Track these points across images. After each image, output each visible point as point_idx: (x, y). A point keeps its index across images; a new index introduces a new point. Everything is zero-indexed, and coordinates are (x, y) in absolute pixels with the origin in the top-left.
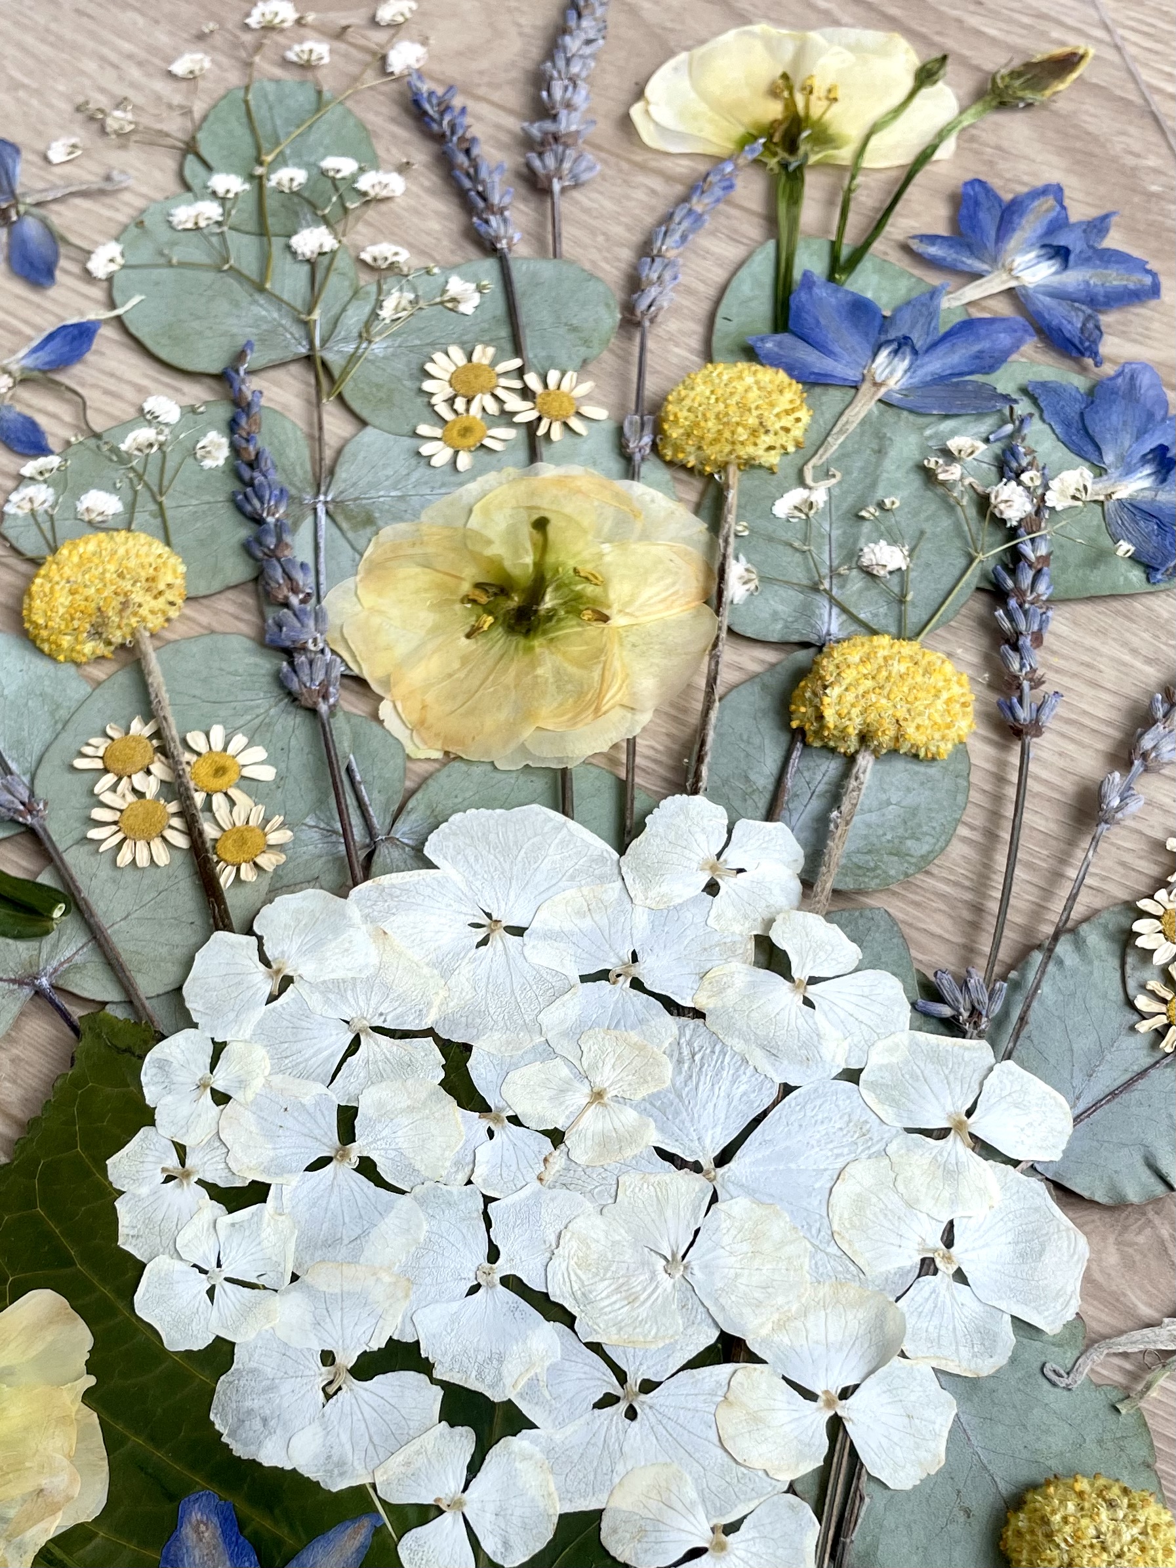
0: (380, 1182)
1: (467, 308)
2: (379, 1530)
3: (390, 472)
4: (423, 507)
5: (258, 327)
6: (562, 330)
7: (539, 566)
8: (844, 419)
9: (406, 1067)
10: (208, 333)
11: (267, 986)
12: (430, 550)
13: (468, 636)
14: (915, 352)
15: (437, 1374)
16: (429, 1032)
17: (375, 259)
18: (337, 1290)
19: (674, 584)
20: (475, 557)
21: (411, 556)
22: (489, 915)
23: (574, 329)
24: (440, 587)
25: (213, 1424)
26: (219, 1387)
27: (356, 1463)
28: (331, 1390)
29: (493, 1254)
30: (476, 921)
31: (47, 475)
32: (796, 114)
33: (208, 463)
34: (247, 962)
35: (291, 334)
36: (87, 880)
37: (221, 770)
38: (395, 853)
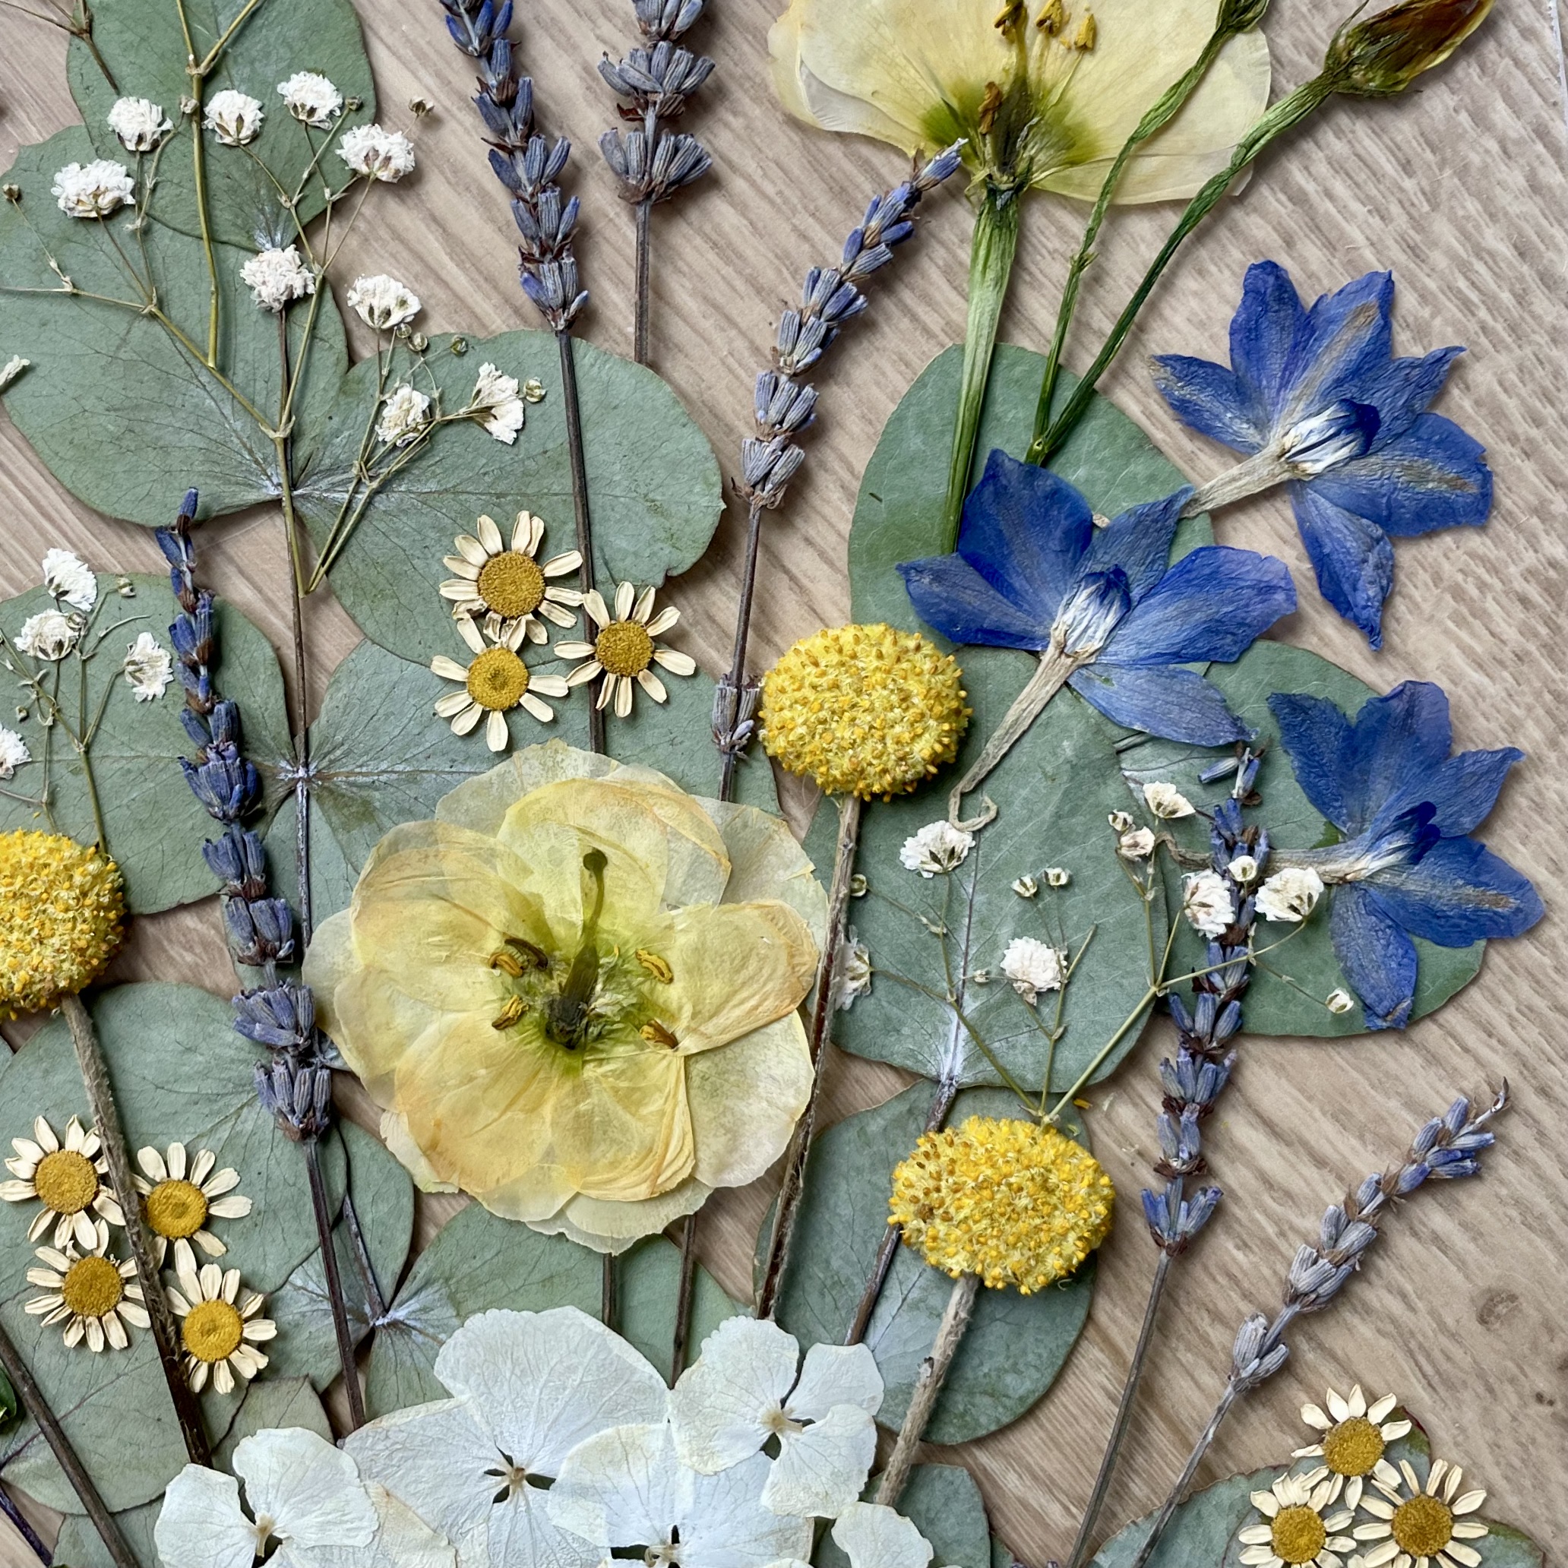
1: (504, 430)
4: (440, 792)
6: (640, 507)
7: (590, 928)
11: (252, 1547)
13: (497, 1026)
17: (371, 311)
21: (424, 878)
22: (509, 1460)
23: (657, 510)
30: (493, 1466)
33: (144, 690)
34: (224, 1509)
35: (251, 452)
36: (29, 1349)
37: (181, 1209)
38: (400, 1342)
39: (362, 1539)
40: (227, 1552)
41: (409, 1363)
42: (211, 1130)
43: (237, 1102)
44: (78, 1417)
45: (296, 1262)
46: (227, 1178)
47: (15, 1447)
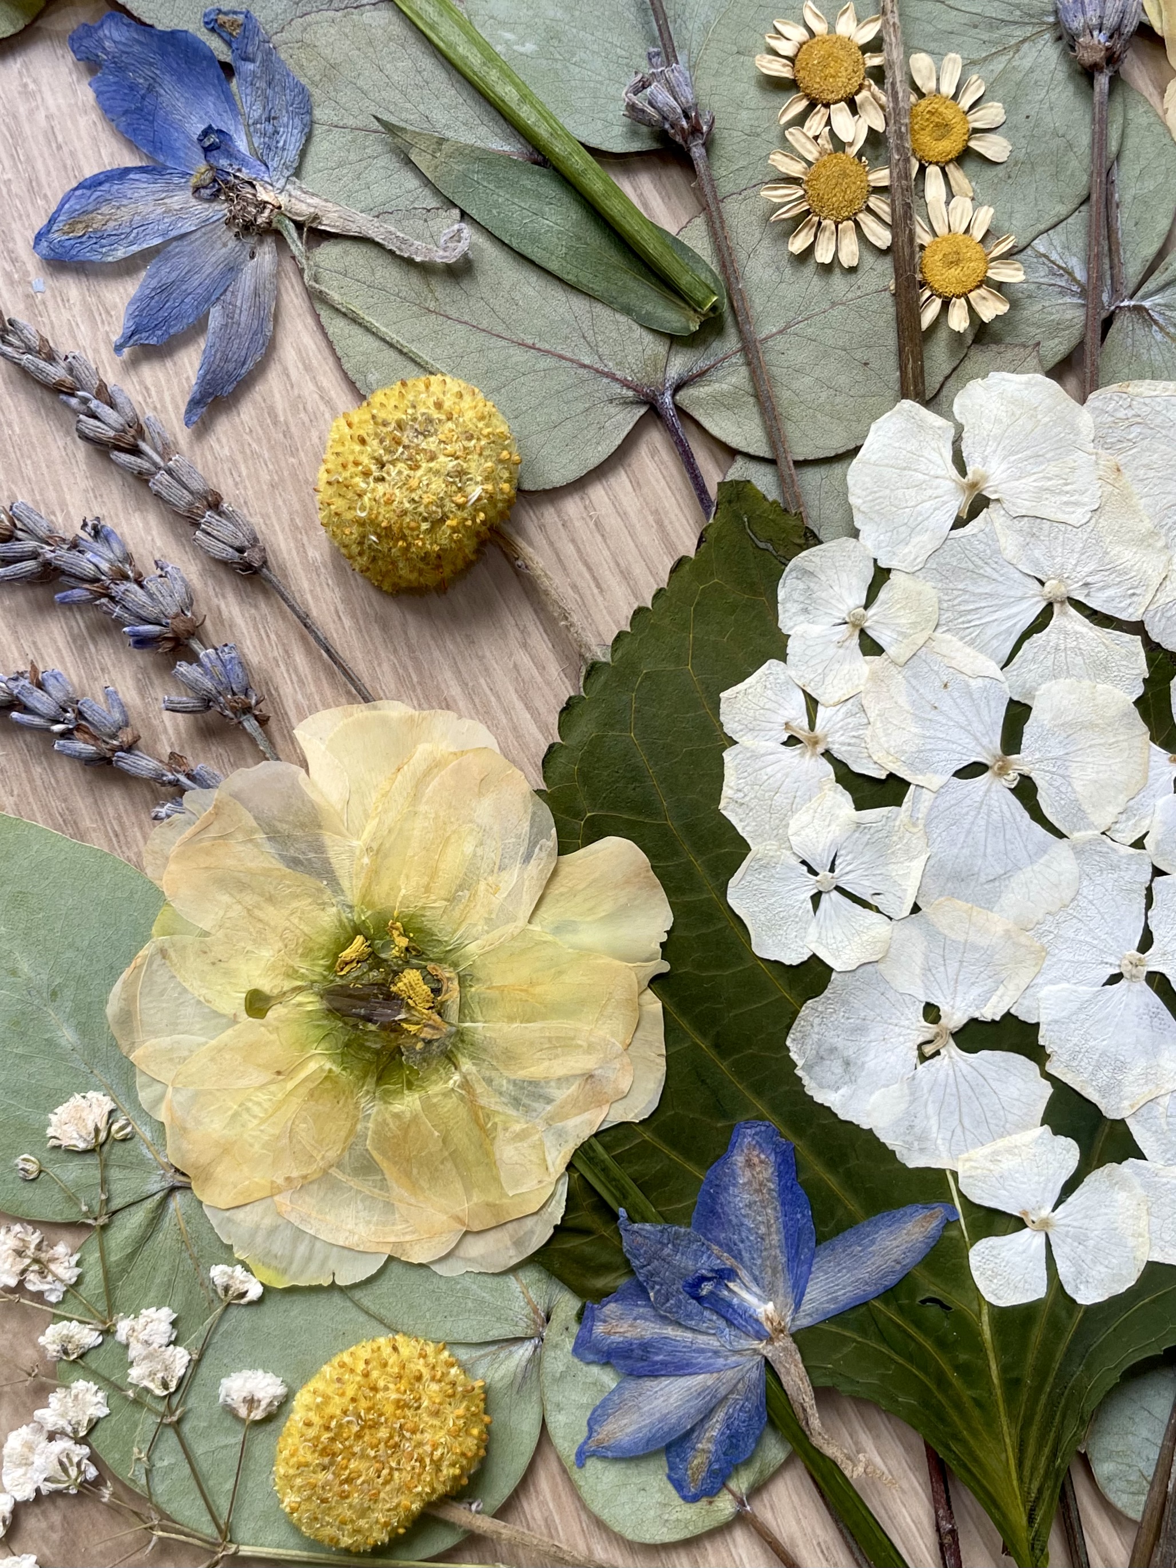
0: (1037, 815)
2: (950, 1223)
9: (1100, 669)
11: (956, 503)
15: (1050, 1068)
16: (1137, 628)
18: (961, 938)
25: (788, 1049)
26: (804, 1012)
27: (939, 1142)
28: (929, 1050)
29: (1146, 942)
34: (935, 456)
36: (742, 256)
37: (943, 128)
38: (1140, 332)
39: (1078, 516)
40: (927, 505)
41: (1145, 357)
42: (985, 59)
43: (1020, 33)
44: (780, 343)
45: (1042, 227)
46: (992, 113)
47: (703, 364)
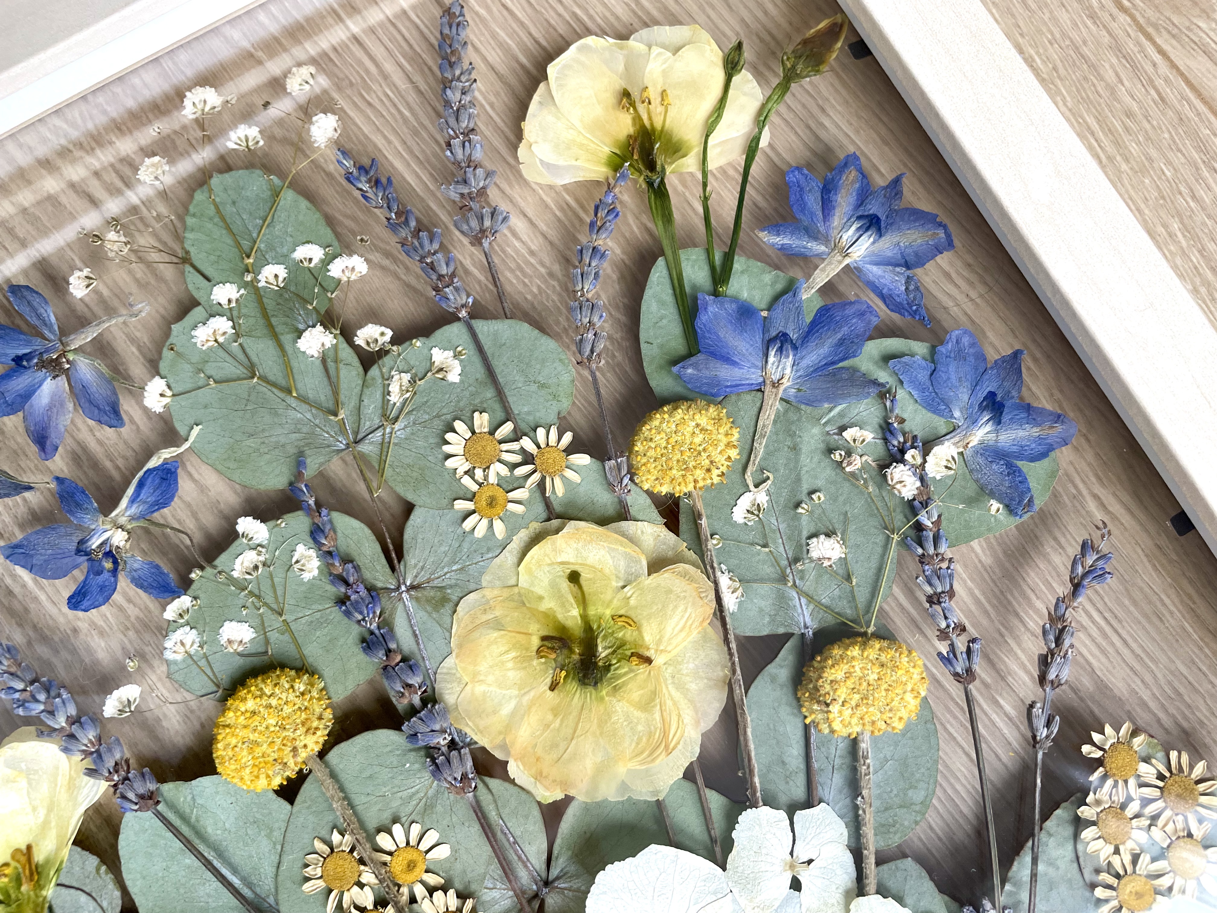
1: (454, 377)
3: (444, 548)
4: (481, 573)
5: (299, 431)
6: (534, 388)
7: (584, 617)
8: (760, 423)
10: (264, 449)
12: (498, 613)
13: (552, 689)
14: (795, 348)
17: (368, 343)
19: (686, 610)
20: (534, 613)
21: (487, 622)
23: (543, 386)
24: (515, 646)
31: (186, 617)
32: (643, 126)
33: (307, 576)
35: (328, 433)
37: (411, 863)
38: (559, 898)
46: (431, 837)
